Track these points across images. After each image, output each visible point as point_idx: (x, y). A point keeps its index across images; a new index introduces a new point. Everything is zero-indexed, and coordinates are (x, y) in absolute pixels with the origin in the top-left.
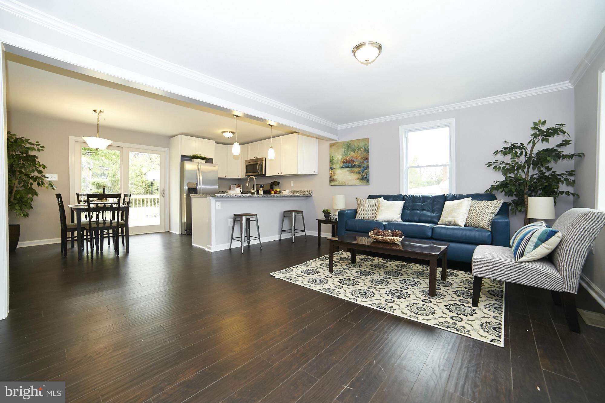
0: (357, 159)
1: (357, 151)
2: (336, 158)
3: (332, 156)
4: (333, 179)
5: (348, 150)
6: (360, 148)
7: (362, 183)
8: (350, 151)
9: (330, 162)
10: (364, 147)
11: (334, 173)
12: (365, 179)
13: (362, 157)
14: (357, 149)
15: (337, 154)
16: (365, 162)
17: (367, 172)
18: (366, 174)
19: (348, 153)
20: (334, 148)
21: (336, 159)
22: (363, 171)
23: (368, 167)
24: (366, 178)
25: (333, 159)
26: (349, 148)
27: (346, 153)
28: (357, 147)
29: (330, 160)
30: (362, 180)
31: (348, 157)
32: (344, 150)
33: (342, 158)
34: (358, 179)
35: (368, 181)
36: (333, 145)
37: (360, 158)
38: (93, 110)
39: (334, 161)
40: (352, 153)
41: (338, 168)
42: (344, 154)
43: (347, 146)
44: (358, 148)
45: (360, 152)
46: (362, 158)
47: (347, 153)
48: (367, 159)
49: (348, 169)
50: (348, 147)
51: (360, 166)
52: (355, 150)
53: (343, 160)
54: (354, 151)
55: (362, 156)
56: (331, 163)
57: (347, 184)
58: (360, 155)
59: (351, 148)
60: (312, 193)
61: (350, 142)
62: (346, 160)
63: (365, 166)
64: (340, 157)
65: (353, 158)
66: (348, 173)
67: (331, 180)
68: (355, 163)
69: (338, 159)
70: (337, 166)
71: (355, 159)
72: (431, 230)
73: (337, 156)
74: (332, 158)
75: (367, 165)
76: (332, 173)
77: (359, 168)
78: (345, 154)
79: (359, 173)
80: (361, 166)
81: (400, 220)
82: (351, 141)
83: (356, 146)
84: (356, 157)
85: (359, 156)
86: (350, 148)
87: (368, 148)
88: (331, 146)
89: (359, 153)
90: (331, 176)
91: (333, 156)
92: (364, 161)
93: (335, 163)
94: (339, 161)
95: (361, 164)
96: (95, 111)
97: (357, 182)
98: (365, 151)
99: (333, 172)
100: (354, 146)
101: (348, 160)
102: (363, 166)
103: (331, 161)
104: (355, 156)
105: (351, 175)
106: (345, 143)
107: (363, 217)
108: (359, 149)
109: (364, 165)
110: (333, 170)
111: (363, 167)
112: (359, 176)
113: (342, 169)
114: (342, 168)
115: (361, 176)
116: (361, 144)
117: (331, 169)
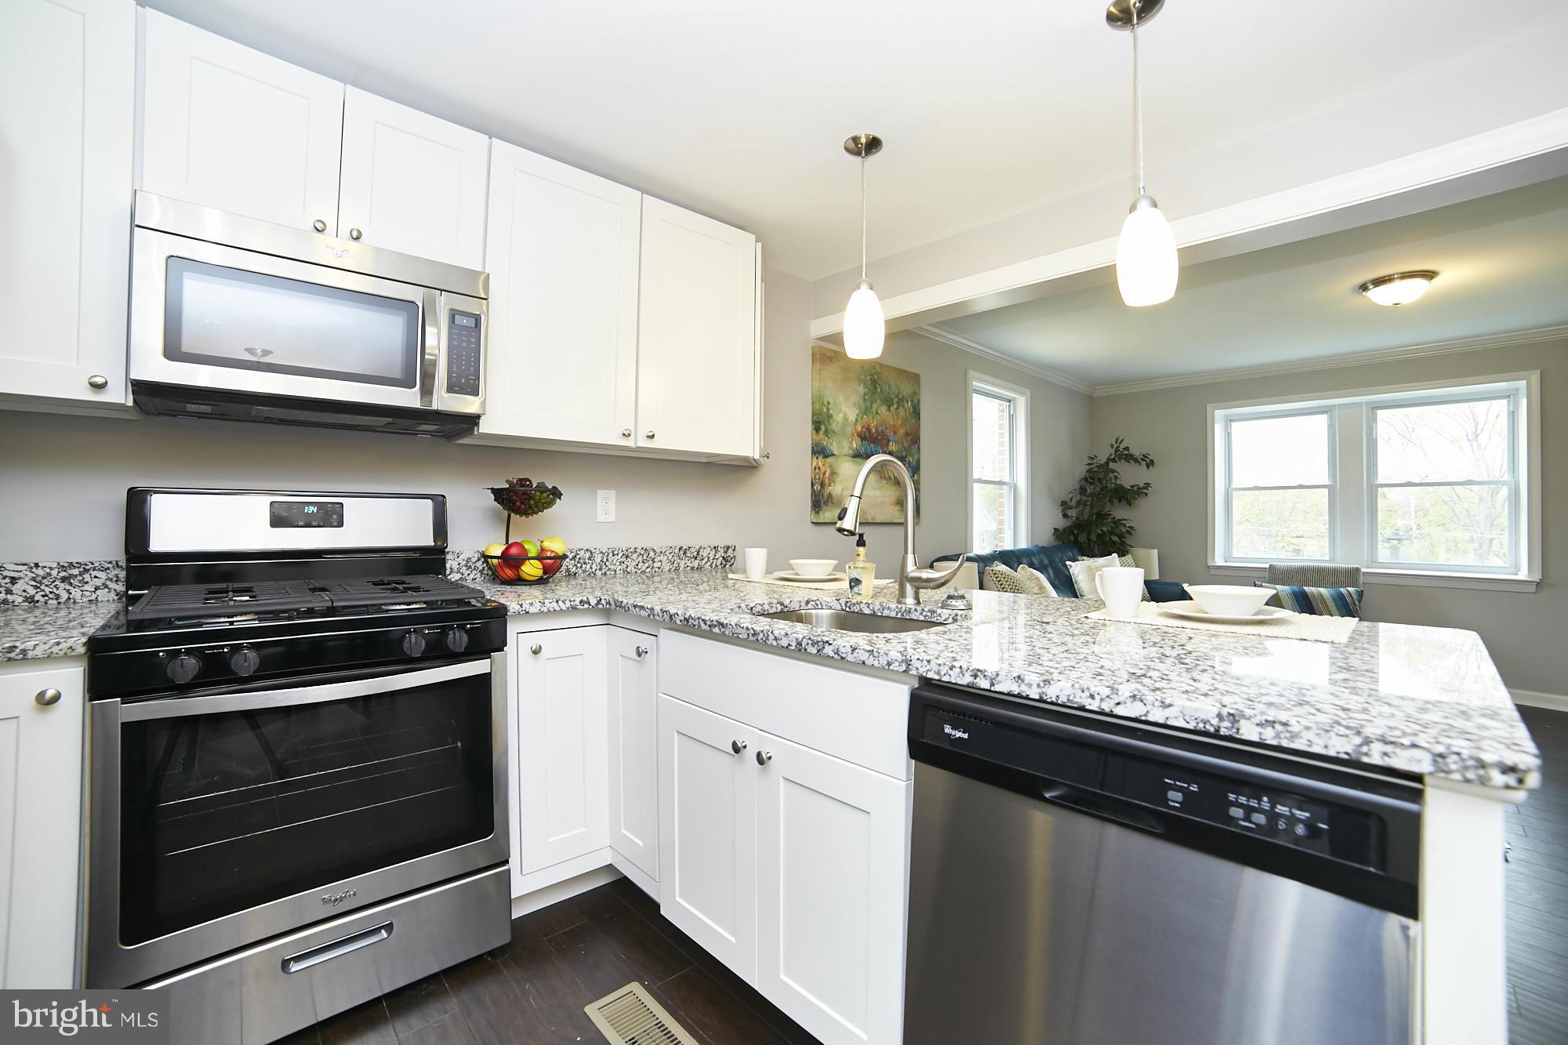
0: (895, 433)
1: (895, 406)
2: (841, 415)
3: (825, 403)
4: (830, 496)
5: (873, 393)
8: (878, 401)
10: (912, 401)
11: (832, 473)
13: (906, 432)
14: (895, 400)
15: (841, 399)
16: (914, 449)
17: (917, 482)
19: (874, 406)
20: (835, 370)
21: (839, 418)
23: (918, 467)
25: (830, 417)
26: (876, 388)
27: (868, 403)
28: (897, 393)
31: (873, 418)
32: (861, 389)
33: (857, 420)
34: (898, 502)
36: (831, 360)
37: (902, 431)
39: (834, 426)
40: (883, 409)
41: (845, 455)
42: (863, 407)
43: (871, 379)
44: (897, 396)
45: (901, 412)
46: (907, 436)
47: (872, 407)
48: (915, 439)
50: (874, 382)
52: (891, 403)
53: (859, 429)
54: (888, 402)
55: (908, 427)
56: (823, 427)
57: (870, 521)
58: (904, 423)
59: (881, 390)
61: (878, 369)
62: (869, 429)
63: (914, 463)
64: (852, 418)
65: (886, 428)
66: (875, 479)
67: (823, 500)
68: (892, 447)
69: (846, 419)
70: (843, 447)
71: (890, 432)
73: (843, 409)
74: (828, 409)
75: (918, 459)
76: (824, 474)
78: (866, 408)
80: (905, 459)
83: (894, 389)
84: (894, 426)
85: (900, 426)
86: (879, 390)
89: (900, 416)
90: (821, 484)
91: (831, 401)
92: (911, 444)
93: (836, 431)
94: (849, 429)
95: (905, 454)
97: (897, 514)
98: (913, 412)
99: (831, 466)
100: (889, 387)
101: (874, 430)
102: (909, 461)
103: (820, 423)
104: (892, 422)
105: (881, 488)
106: (865, 367)
108: (900, 401)
110: (829, 460)
111: (910, 466)
112: (899, 493)
113: (856, 459)
114: (856, 455)
116: (906, 389)
117: (819, 451)
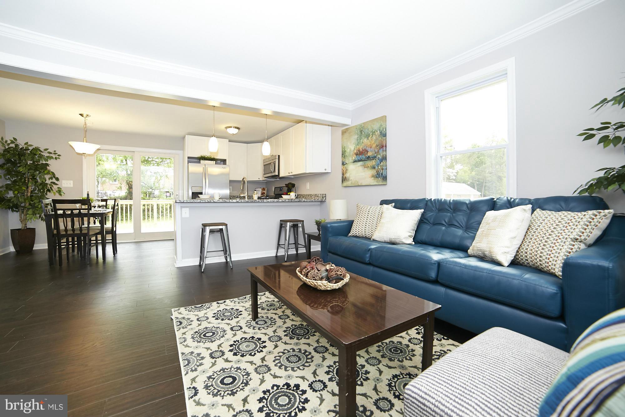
0: (371, 148)
1: (371, 136)
2: (349, 149)
3: (344, 147)
4: (345, 177)
5: (361, 136)
6: (375, 132)
7: (377, 182)
8: (363, 138)
9: (342, 155)
10: (380, 130)
11: (346, 170)
12: (382, 177)
14: (371, 134)
15: (349, 143)
16: (381, 151)
17: (383, 166)
18: (382, 169)
19: (361, 141)
20: (346, 135)
22: (378, 165)
23: (384, 158)
24: (382, 174)
25: (345, 151)
26: (362, 133)
27: (359, 141)
28: (371, 131)
29: (342, 152)
30: (377, 177)
31: (361, 146)
32: (356, 137)
33: (354, 149)
34: (373, 176)
35: (385, 178)
36: (345, 132)
37: (374, 146)
38: (80, 114)
39: (347, 154)
40: (365, 140)
42: (357, 143)
44: (372, 132)
45: (374, 137)
46: (377, 146)
48: (383, 146)
49: (361, 163)
50: (361, 131)
51: (374, 158)
52: (369, 135)
53: (355, 152)
54: (367, 136)
55: (377, 143)
56: (343, 156)
57: (360, 185)
58: (375, 142)
59: (364, 133)
60: (325, 197)
61: (363, 125)
62: (359, 150)
63: (381, 158)
64: (353, 149)
65: (367, 147)
66: (361, 169)
67: (344, 179)
68: (370, 154)
69: (350, 150)
70: (349, 160)
71: (369, 148)
72: (436, 267)
73: (349, 147)
74: (345, 149)
75: (383, 155)
76: (344, 171)
77: (373, 161)
78: (358, 143)
79: (374, 168)
80: (375, 157)
81: (410, 241)
82: (363, 123)
83: (370, 130)
85: (374, 143)
86: (363, 133)
87: (384, 130)
88: (344, 132)
89: (373, 140)
90: (343, 174)
91: (346, 146)
92: (380, 149)
94: (352, 153)
95: (376, 155)
96: (81, 115)
97: (372, 181)
98: (380, 135)
99: (346, 168)
100: (368, 130)
101: (361, 150)
102: (378, 157)
103: (344, 154)
104: (369, 144)
106: (358, 128)
107: (358, 234)
108: (373, 133)
109: (379, 156)
110: (345, 166)
111: (379, 160)
112: (374, 172)
113: (354, 163)
114: (355, 161)
115: (376, 171)
116: (376, 126)
117: (343, 164)
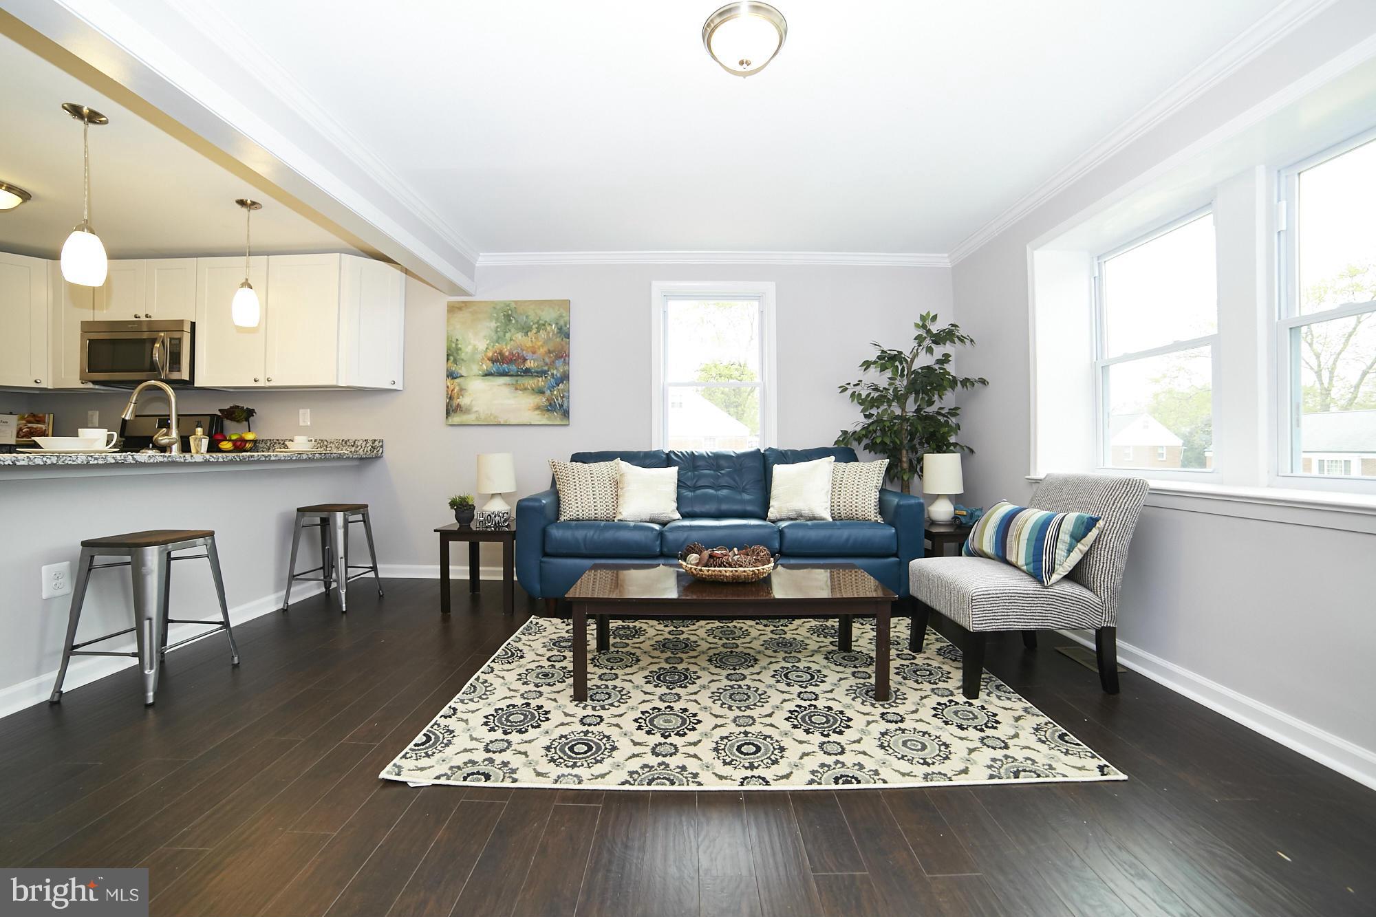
0: (534, 353)
1: (534, 331)
2: (470, 347)
3: (454, 340)
4: (459, 406)
5: (507, 325)
6: (544, 325)
7: (549, 419)
8: (513, 330)
9: (448, 355)
10: (557, 324)
11: (461, 390)
12: (558, 409)
13: (549, 350)
14: (534, 327)
15: (471, 335)
16: (559, 363)
17: (563, 390)
18: (562, 398)
19: (508, 335)
20: (464, 315)
21: (469, 349)
22: (551, 388)
23: (565, 377)
24: (561, 406)
25: (458, 349)
26: (510, 320)
27: (501, 334)
28: (536, 321)
29: (449, 349)
30: (548, 410)
31: (506, 345)
32: (493, 324)
33: (487, 348)
34: (538, 408)
35: (566, 414)
36: (460, 309)
37: (542, 350)
39: (463, 356)
40: (519, 336)
41: (475, 376)
42: (495, 337)
43: (504, 315)
44: (538, 322)
45: (543, 334)
46: (550, 352)
47: (505, 336)
48: (562, 355)
49: (506, 379)
50: (508, 317)
51: (542, 373)
52: (530, 329)
53: (490, 354)
54: (526, 330)
55: (551, 346)
56: (452, 358)
57: (502, 423)
58: (545, 342)
59: (517, 321)
60: (382, 446)
61: (513, 305)
62: (501, 354)
63: (558, 375)
64: (482, 346)
65: (522, 350)
66: (506, 391)
67: (452, 408)
68: (530, 364)
69: (475, 349)
70: (471, 370)
71: (527, 352)
72: (777, 536)
73: (472, 342)
74: (457, 345)
75: (564, 372)
76: (453, 390)
77: (540, 379)
78: (499, 338)
79: (542, 392)
80: (545, 372)
81: (678, 516)
82: (516, 302)
83: (532, 317)
84: (533, 347)
85: (542, 346)
86: (513, 322)
87: (568, 326)
88: (453, 309)
89: (540, 339)
90: (451, 398)
91: (460, 338)
92: (555, 359)
93: (465, 359)
94: (479, 357)
95: (546, 368)
97: (537, 418)
98: (558, 333)
99: (459, 385)
100: (527, 317)
101: (507, 354)
102: (553, 374)
103: (452, 354)
104: (529, 344)
105: (515, 397)
106: (498, 307)
107: (581, 515)
108: (541, 326)
109: (555, 372)
110: (458, 380)
111: (553, 378)
112: (542, 400)
113: (487, 377)
114: (488, 374)
115: (547, 400)
116: (548, 315)
117: (451, 375)
